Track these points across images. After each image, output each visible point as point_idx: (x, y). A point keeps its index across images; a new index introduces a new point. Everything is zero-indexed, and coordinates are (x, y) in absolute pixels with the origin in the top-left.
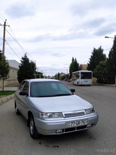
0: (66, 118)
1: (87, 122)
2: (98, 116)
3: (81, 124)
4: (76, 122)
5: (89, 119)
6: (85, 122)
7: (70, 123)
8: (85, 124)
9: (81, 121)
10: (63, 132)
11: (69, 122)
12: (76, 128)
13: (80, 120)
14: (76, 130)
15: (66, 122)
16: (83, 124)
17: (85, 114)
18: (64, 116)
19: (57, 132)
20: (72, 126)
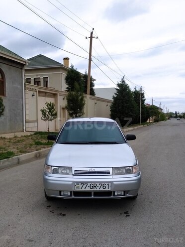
0: (74, 177)
1: (110, 187)
2: (139, 180)
3: (99, 189)
4: (89, 184)
5: (115, 183)
6: (107, 186)
7: (80, 184)
8: (107, 189)
9: (98, 184)
10: (71, 195)
11: (78, 183)
12: (93, 194)
13: (98, 182)
14: (93, 197)
15: (74, 182)
16: (102, 189)
17: (111, 174)
18: (73, 174)
19: (62, 193)
20: (83, 189)
